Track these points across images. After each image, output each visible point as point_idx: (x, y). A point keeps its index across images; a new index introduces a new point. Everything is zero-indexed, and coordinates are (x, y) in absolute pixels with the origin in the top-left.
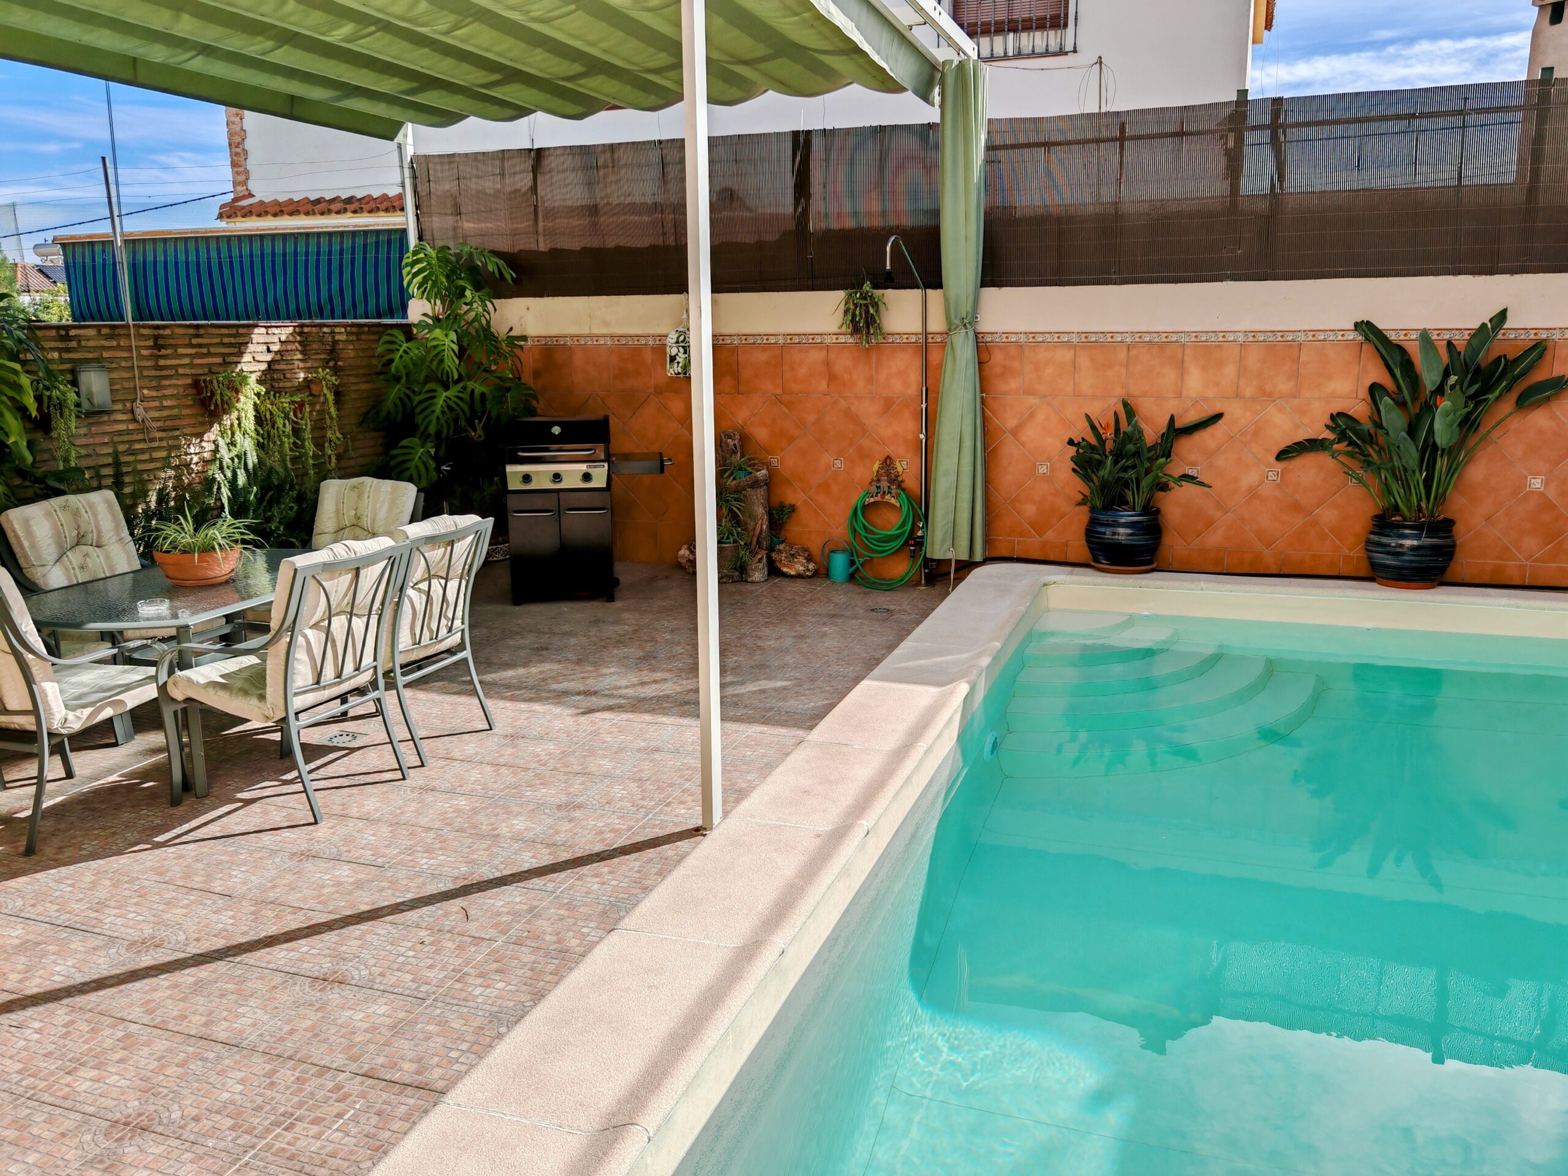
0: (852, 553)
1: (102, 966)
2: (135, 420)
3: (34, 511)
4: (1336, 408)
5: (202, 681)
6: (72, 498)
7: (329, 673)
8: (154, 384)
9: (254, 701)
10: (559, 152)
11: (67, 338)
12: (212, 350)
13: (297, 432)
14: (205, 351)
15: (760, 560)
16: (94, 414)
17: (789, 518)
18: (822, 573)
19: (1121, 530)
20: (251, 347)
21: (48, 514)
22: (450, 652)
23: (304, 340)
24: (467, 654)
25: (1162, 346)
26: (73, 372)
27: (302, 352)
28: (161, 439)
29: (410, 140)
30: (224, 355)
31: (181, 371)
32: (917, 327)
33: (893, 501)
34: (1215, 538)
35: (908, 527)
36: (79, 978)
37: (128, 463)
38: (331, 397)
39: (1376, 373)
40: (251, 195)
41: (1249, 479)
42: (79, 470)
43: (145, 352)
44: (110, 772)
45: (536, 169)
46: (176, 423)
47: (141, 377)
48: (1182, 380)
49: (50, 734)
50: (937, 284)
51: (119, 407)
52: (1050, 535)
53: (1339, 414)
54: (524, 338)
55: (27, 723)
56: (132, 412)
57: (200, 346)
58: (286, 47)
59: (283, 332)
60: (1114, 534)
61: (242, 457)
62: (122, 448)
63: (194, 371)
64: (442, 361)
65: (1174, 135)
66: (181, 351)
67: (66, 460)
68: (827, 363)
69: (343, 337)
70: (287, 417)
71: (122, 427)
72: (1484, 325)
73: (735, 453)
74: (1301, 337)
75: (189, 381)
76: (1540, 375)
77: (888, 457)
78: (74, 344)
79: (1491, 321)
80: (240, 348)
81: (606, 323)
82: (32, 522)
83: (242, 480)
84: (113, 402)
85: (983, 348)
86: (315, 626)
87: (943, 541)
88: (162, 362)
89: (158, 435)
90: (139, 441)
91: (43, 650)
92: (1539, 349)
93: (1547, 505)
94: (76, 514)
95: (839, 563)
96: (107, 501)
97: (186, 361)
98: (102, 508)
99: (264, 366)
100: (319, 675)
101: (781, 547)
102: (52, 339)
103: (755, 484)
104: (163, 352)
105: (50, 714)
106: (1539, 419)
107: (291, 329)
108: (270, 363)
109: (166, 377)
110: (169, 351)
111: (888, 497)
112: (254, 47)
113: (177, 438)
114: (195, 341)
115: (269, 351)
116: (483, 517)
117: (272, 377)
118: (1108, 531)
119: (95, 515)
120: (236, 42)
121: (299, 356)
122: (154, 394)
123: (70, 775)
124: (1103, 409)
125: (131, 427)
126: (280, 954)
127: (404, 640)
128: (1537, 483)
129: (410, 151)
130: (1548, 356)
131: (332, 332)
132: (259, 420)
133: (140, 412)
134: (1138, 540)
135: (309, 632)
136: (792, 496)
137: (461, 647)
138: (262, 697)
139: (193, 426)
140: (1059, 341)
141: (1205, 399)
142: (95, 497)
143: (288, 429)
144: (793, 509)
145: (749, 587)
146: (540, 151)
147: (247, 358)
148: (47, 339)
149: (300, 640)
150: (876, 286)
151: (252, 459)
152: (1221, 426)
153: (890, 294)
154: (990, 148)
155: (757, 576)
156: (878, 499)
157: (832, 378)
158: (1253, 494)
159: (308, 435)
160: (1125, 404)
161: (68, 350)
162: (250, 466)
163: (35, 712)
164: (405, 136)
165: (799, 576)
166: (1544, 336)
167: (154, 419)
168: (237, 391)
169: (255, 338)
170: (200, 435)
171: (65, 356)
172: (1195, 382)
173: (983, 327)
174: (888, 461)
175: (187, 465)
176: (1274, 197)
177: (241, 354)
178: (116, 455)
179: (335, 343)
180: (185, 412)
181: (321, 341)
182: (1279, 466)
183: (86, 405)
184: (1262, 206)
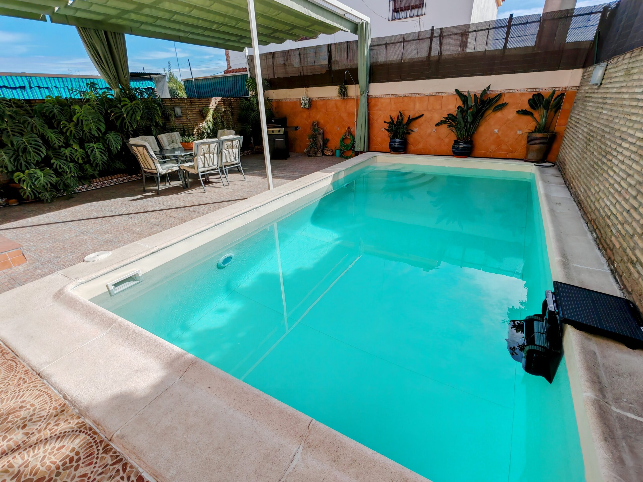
0: (341, 150)
1: (162, 208)
2: (188, 119)
3: (163, 135)
4: (450, 113)
5: (185, 166)
6: (170, 133)
7: (206, 165)
8: (191, 111)
9: (193, 169)
10: (277, 53)
11: (172, 101)
12: (203, 103)
13: (222, 122)
14: (201, 104)
15: (320, 151)
16: (177, 117)
17: (328, 142)
18: (334, 155)
19: (397, 144)
20: (212, 103)
21: (166, 136)
22: (236, 164)
23: (224, 101)
24: (240, 165)
25: (410, 97)
26: (174, 108)
27: (223, 104)
28: (193, 123)
29: (247, 51)
30: (206, 105)
31: (197, 108)
32: (354, 95)
33: (349, 137)
34: (421, 146)
35: (352, 144)
36: (158, 209)
37: (186, 128)
38: (230, 114)
39: (460, 103)
40: (231, 68)
41: (429, 131)
42: (175, 128)
43: (188, 104)
44: (177, 184)
45: (273, 57)
46: (196, 120)
47: (188, 109)
48: (415, 106)
49: (160, 174)
50: (358, 83)
51: (184, 116)
52: (383, 146)
53: (450, 114)
54: (272, 100)
55: (155, 171)
56: (187, 117)
57: (200, 102)
58: (206, 31)
59: (219, 99)
60: (395, 145)
61: (209, 127)
62: (185, 125)
63: (199, 108)
64: (254, 105)
65: (416, 40)
66: (196, 104)
67: (173, 127)
68: (336, 104)
69: (233, 100)
70: (219, 118)
71: (185, 120)
72: (485, 89)
73: (315, 126)
74: (443, 94)
75: (198, 110)
76: (500, 102)
77: (349, 127)
78: (173, 102)
79: (487, 88)
80: (209, 103)
81: (289, 96)
82: (163, 138)
83: (209, 132)
84: (182, 115)
85: (369, 100)
86: (202, 155)
87: (358, 147)
88: (192, 106)
89: (193, 122)
90: (189, 123)
91: (156, 158)
92: (500, 96)
93: (498, 137)
94: (171, 137)
95: (338, 152)
96: (177, 134)
97: (198, 106)
98: (176, 136)
99: (215, 107)
100: (204, 165)
101: (326, 149)
102: (169, 101)
103: (320, 134)
104: (192, 104)
105: (159, 170)
106: (499, 114)
107: (221, 99)
108: (216, 106)
109: (194, 109)
110: (194, 104)
111: (348, 136)
112: (200, 31)
113: (197, 123)
114: (199, 101)
115: (216, 104)
116: (241, 136)
117: (217, 110)
118: (393, 144)
119: (175, 137)
120: (195, 31)
121: (223, 105)
122: (191, 113)
123: (170, 184)
124: (395, 115)
125: (187, 120)
126: (188, 208)
127: (224, 160)
128: (496, 131)
129: (247, 54)
130: (503, 97)
131: (231, 99)
132: (214, 119)
133: (188, 117)
134: (400, 146)
135: (201, 156)
136: (329, 136)
137: (239, 163)
138: (194, 169)
139: (200, 120)
140: (387, 96)
141: (420, 111)
142: (175, 133)
143: (220, 121)
144: (329, 140)
145: (317, 157)
146: (274, 52)
147: (211, 105)
148: (167, 101)
149: (199, 158)
150: (346, 84)
151: (211, 127)
152: (422, 119)
153: (349, 85)
154: (371, 46)
155: (319, 155)
156: (346, 137)
157: (337, 108)
158: (430, 135)
159: (225, 123)
160: (400, 113)
161: (172, 103)
162: (211, 129)
163: (156, 169)
164: (246, 51)
165: (329, 155)
166: (502, 92)
167: (191, 119)
168: (208, 113)
169: (213, 101)
170: (202, 122)
171: (172, 105)
172: (418, 106)
173: (370, 94)
174: (349, 128)
175: (200, 129)
176: (440, 55)
177: (209, 104)
178: (183, 126)
179: (231, 102)
180: (198, 117)
181: (228, 101)
182: (436, 127)
183: (177, 115)
184: (436, 59)
